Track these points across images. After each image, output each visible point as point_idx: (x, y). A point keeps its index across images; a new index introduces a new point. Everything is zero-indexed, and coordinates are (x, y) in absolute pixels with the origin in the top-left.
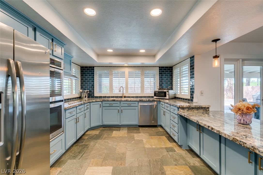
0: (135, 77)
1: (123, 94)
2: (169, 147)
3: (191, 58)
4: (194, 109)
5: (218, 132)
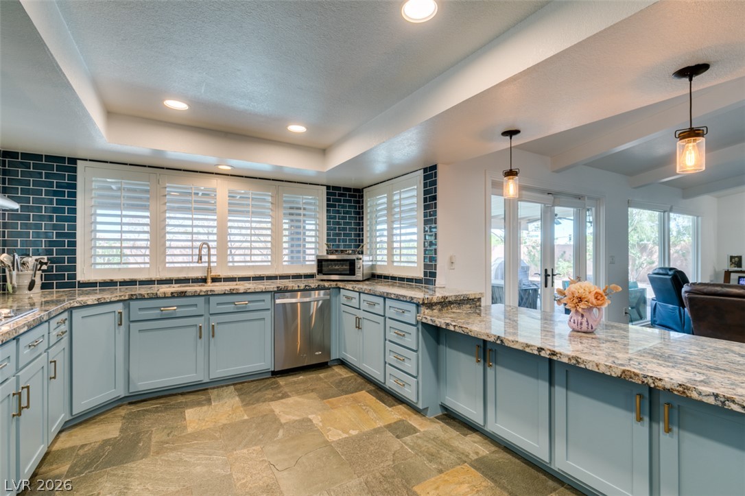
0: (253, 213)
1: (209, 269)
2: (395, 423)
3: (425, 170)
4: (452, 306)
5: (574, 362)
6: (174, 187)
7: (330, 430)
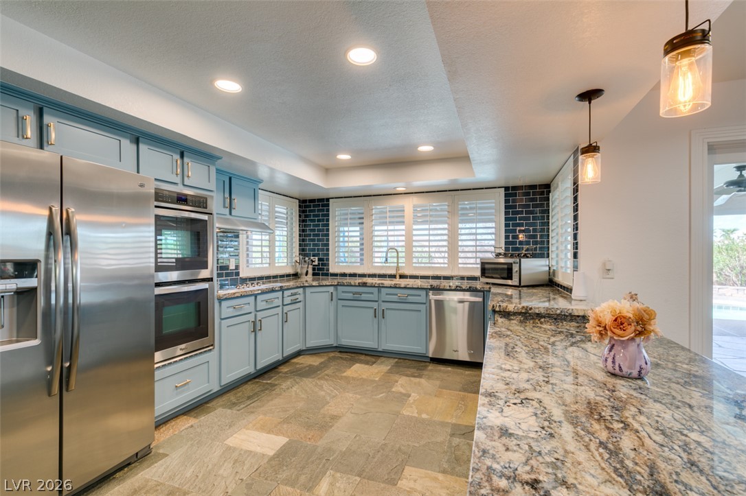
0: (431, 222)
1: (398, 268)
3: (574, 154)
6: (378, 207)
7: (412, 407)
